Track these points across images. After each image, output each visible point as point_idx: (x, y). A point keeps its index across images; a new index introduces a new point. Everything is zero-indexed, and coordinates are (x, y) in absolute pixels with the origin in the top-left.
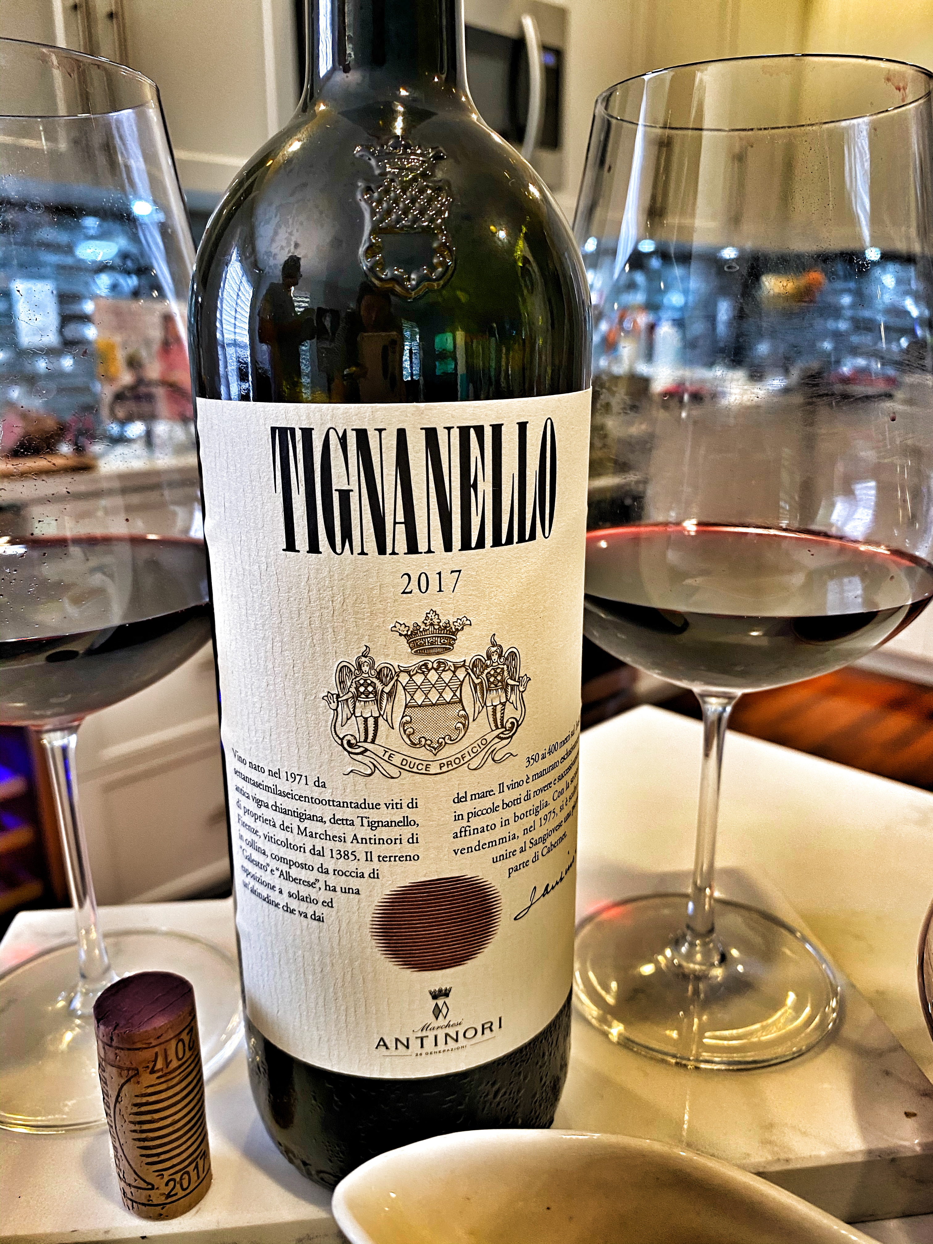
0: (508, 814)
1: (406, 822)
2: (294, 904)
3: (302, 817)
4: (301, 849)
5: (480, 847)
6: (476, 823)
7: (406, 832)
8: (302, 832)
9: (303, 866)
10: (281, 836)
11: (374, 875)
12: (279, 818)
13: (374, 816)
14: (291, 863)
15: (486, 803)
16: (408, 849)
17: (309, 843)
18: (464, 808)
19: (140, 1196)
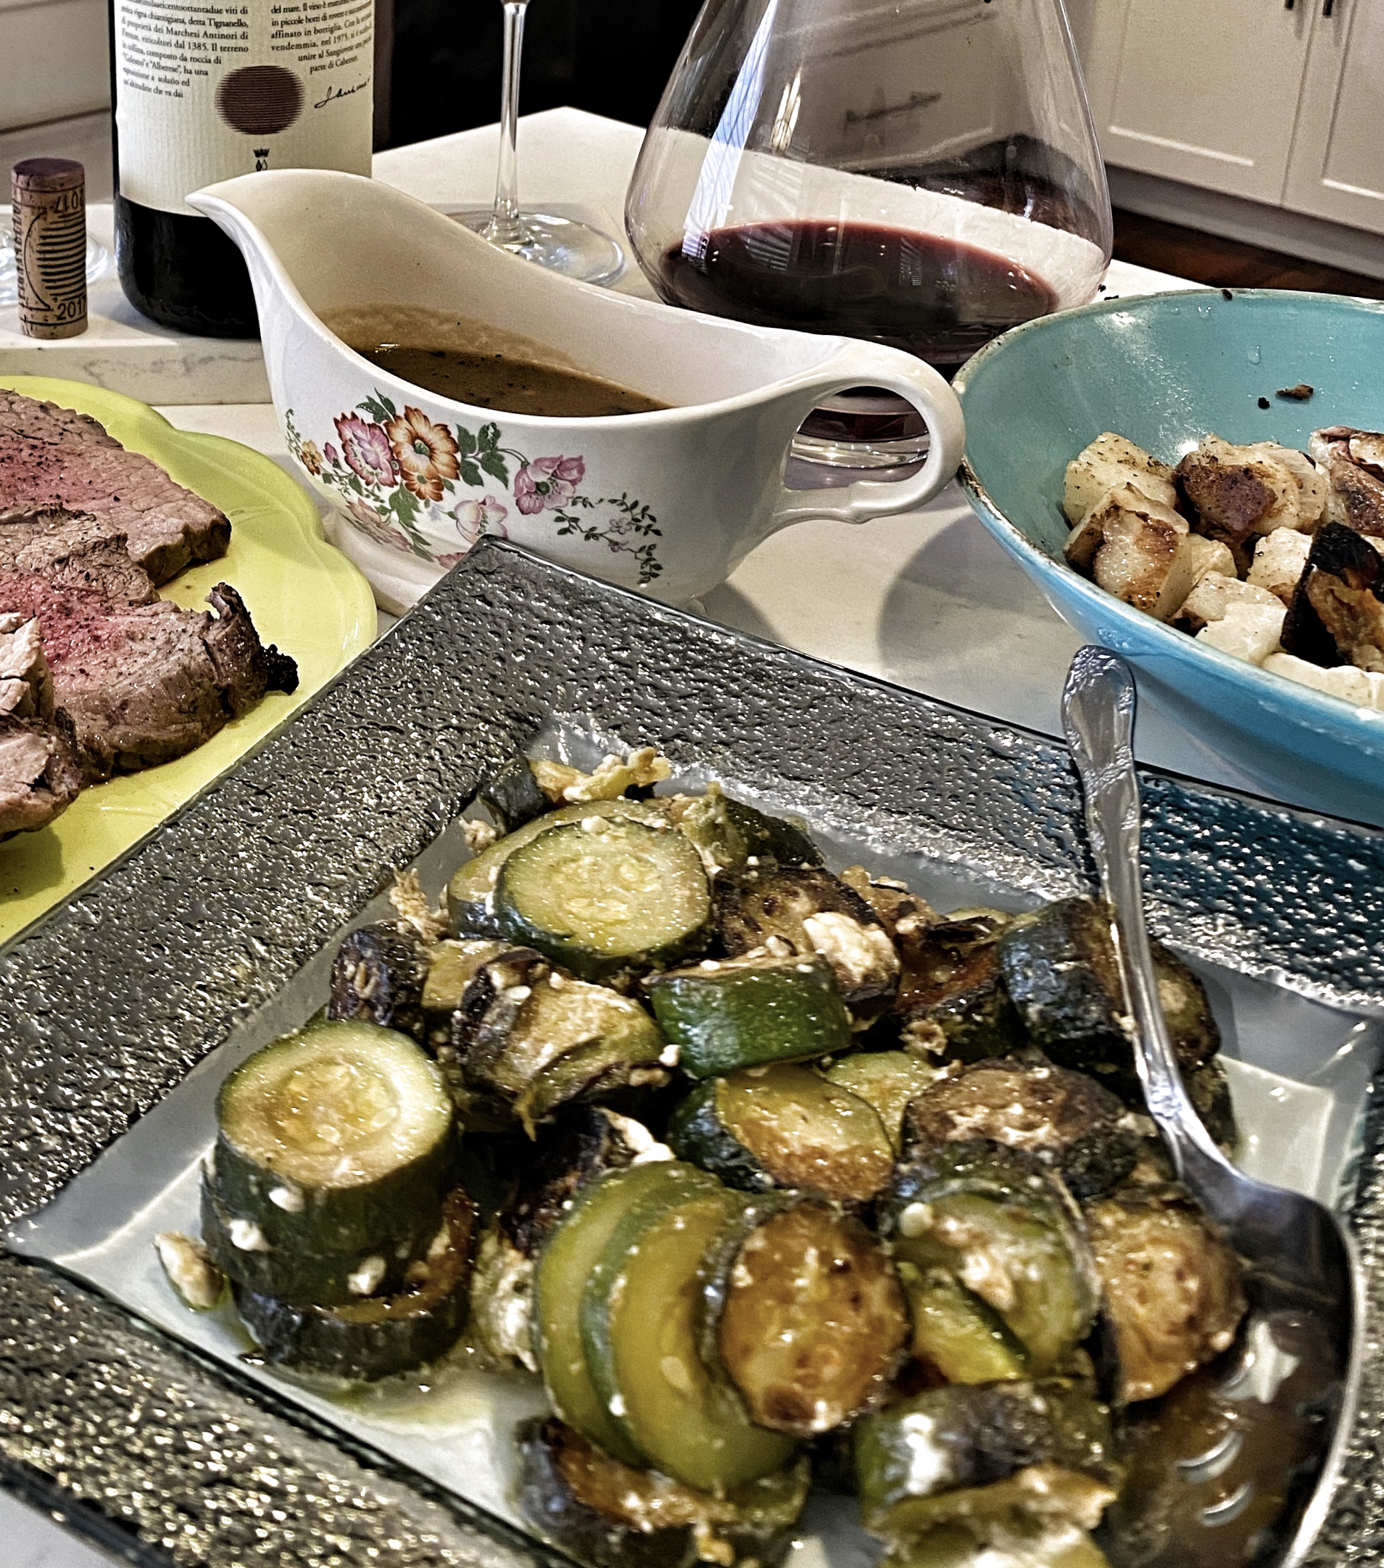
0: (310, 26)
1: (240, 24)
2: (163, 86)
3: (170, 20)
4: (168, 44)
5: (290, 47)
6: (288, 29)
7: (239, 31)
8: (170, 31)
9: (170, 57)
10: (155, 36)
11: (218, 61)
12: (153, 23)
13: (218, 18)
14: (160, 56)
15: (294, 16)
16: (241, 43)
17: (174, 39)
18: (280, 17)
19: (39, 317)
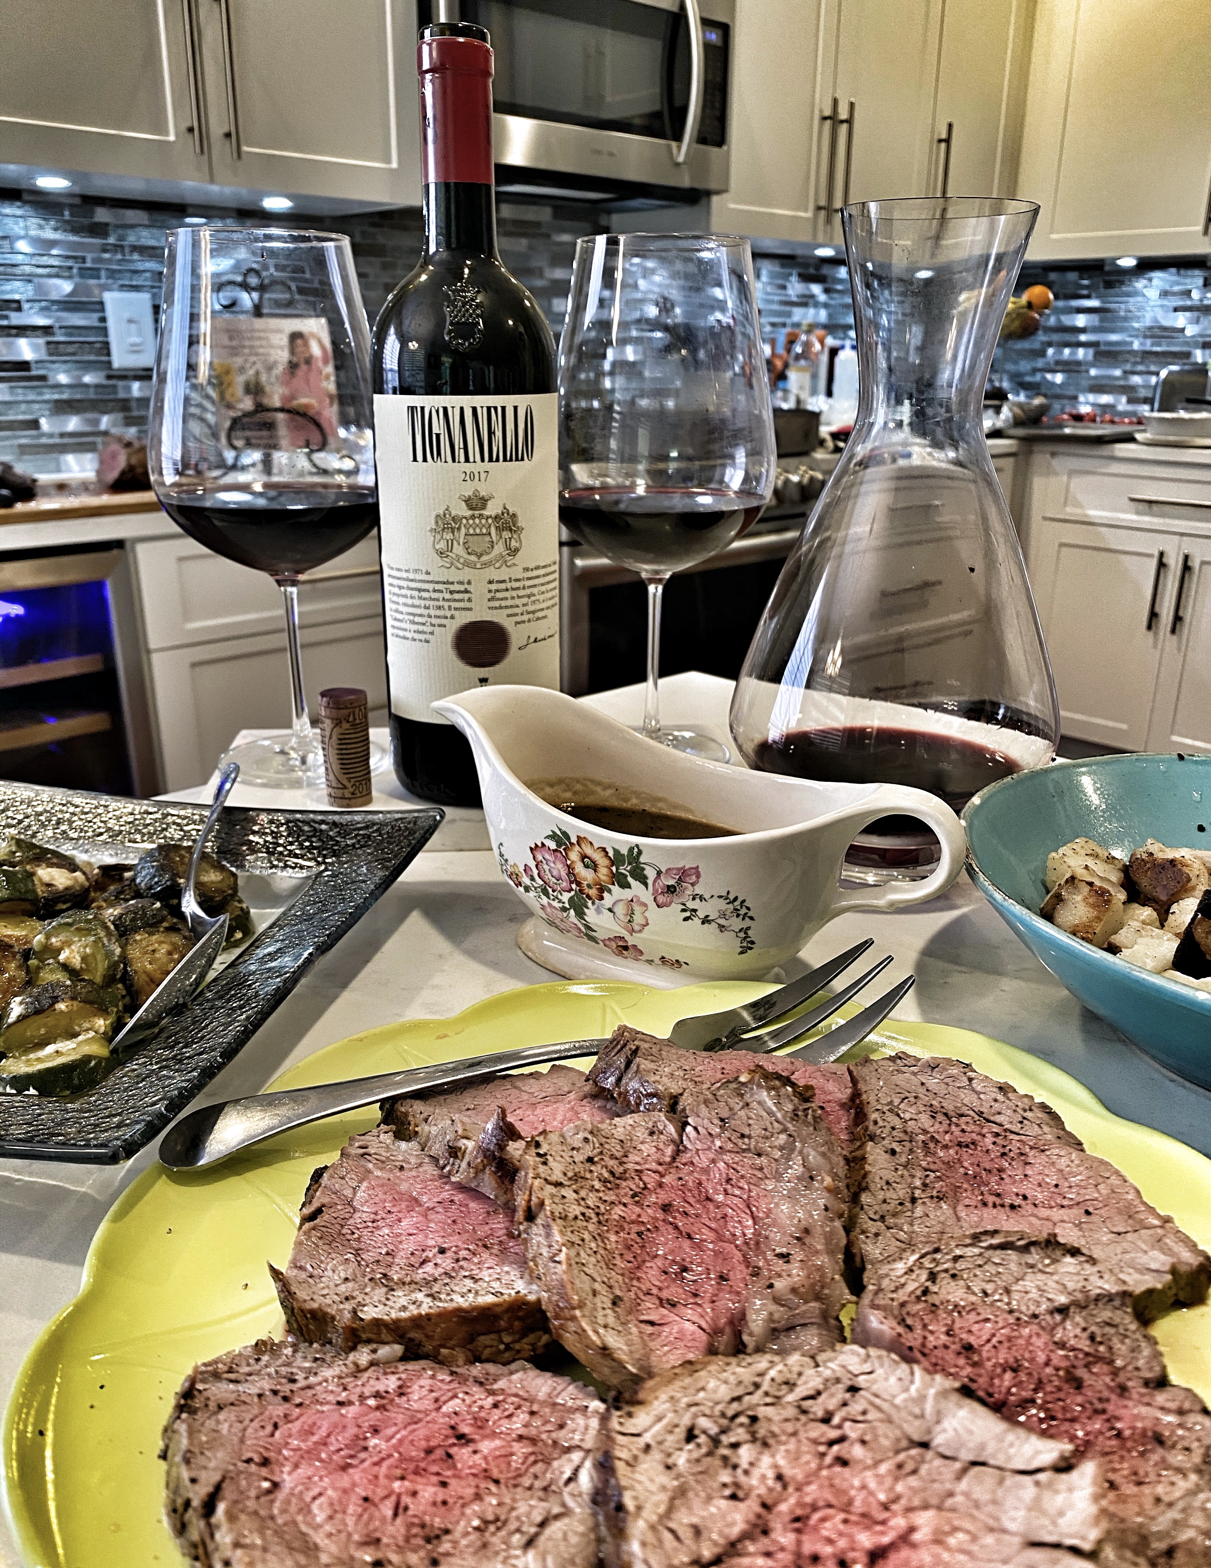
0: (514, 593)
1: (466, 591)
2: (417, 636)
3: (420, 590)
4: (419, 607)
5: (501, 607)
6: (499, 595)
7: (466, 596)
8: (420, 598)
9: (421, 615)
10: (410, 601)
11: (452, 617)
12: (409, 593)
13: (452, 587)
14: (414, 615)
15: (503, 586)
16: (468, 605)
17: (423, 603)
18: (494, 587)
19: (339, 793)
